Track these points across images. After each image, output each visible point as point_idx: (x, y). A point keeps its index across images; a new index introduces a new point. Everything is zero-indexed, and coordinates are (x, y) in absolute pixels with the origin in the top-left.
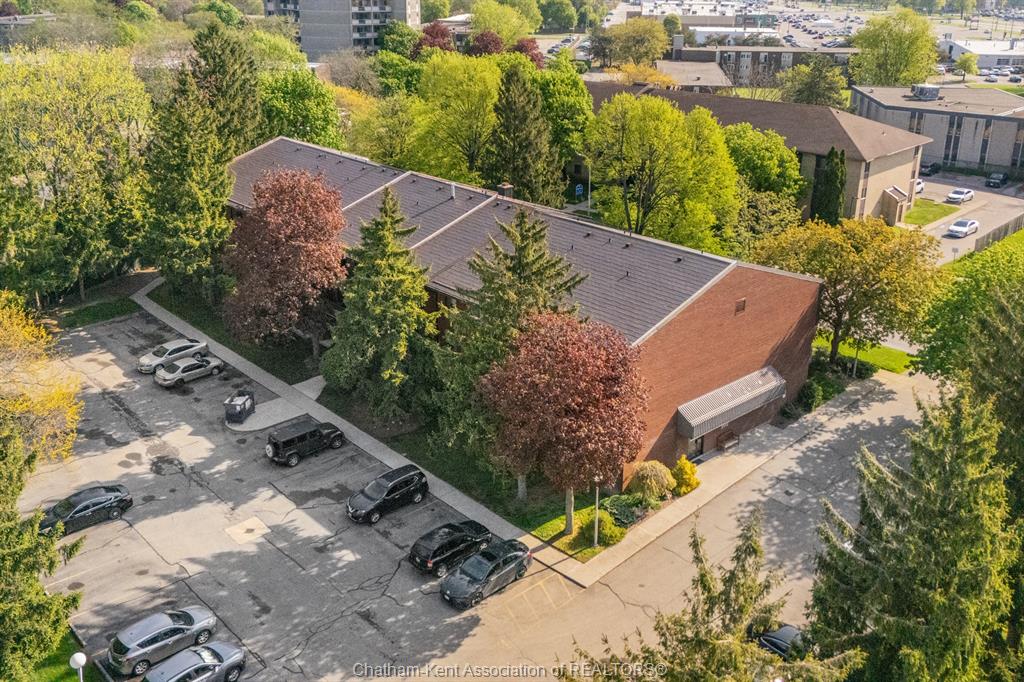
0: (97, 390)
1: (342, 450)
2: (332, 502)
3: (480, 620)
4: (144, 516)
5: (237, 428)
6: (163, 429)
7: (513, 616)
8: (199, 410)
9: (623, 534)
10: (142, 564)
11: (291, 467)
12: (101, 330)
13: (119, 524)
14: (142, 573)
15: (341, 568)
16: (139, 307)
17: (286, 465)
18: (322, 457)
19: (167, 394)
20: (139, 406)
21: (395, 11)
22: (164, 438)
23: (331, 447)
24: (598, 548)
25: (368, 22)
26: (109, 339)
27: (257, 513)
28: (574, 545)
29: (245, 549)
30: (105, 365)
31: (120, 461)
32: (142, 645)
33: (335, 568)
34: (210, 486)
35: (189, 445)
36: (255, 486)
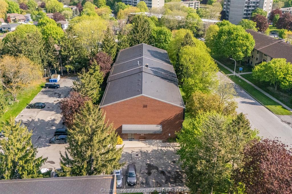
3: (50, 146)
4: (44, 110)
10: (32, 116)
14: (30, 118)
21: (260, 5)
25: (250, 8)
27: (56, 116)
29: (46, 120)
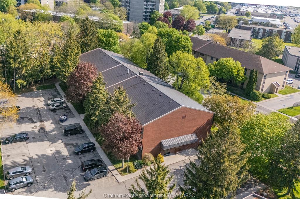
0: (36, 108)
1: (82, 134)
2: (73, 147)
3: (90, 184)
4: (31, 142)
5: (61, 124)
6: (46, 120)
7: (98, 185)
8: (55, 117)
9: (136, 171)
10: (24, 154)
11: (68, 136)
12: (44, 91)
13: (25, 143)
14: (23, 156)
15: (67, 164)
16: (56, 87)
17: (67, 136)
18: (76, 135)
19: (51, 112)
20: (43, 114)
21: (156, 8)
22: (44, 123)
23: (79, 133)
24: (128, 173)
25: (148, 10)
26: (45, 95)
27: (55, 146)
28: (122, 171)
29: (48, 155)
30: (41, 101)
31: (32, 127)
32: (13, 173)
33: (65, 164)
34: (48, 138)
35: (49, 126)
36: (58, 139)
